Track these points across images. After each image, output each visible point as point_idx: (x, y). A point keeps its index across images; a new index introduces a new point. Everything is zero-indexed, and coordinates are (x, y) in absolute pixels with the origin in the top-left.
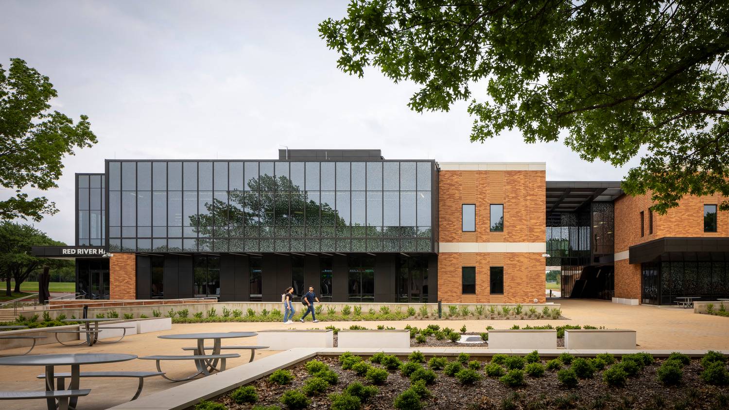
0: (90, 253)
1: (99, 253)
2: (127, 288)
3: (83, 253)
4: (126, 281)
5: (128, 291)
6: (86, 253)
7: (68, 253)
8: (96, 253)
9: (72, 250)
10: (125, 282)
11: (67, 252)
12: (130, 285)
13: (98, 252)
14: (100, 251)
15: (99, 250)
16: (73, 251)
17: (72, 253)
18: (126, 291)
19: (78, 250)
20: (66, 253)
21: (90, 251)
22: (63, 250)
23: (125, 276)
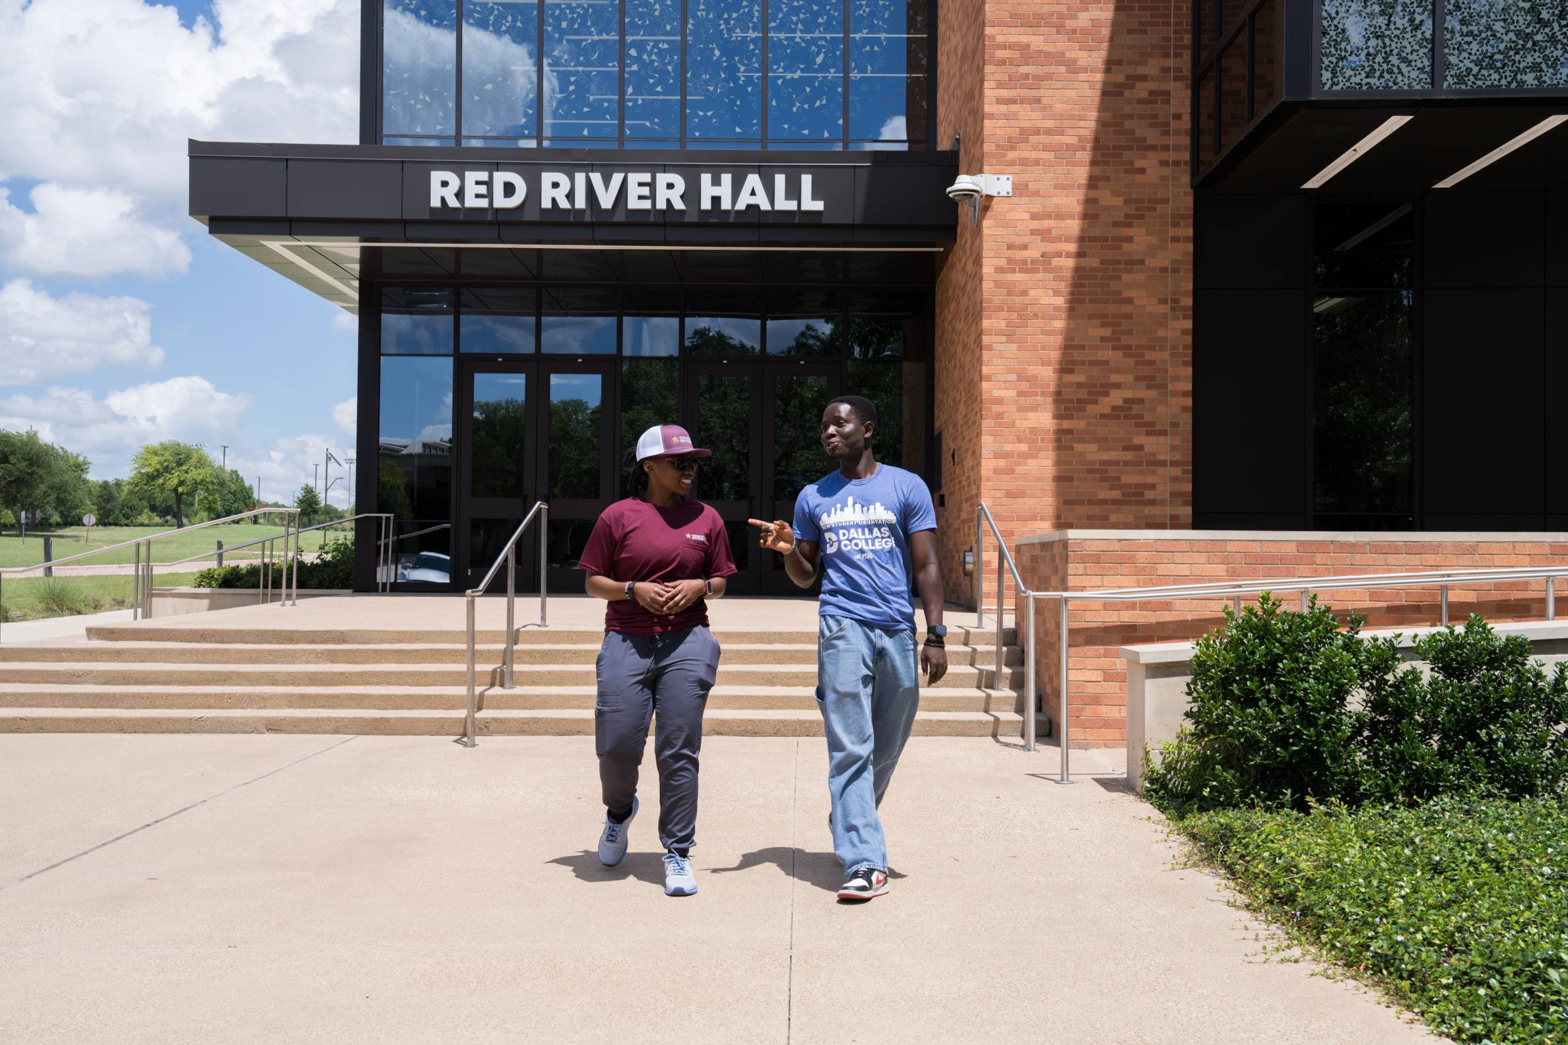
0: (633, 203)
1: (706, 204)
2: (1129, 456)
3: (581, 202)
4: (1116, 398)
5: (1130, 478)
6: (606, 200)
7: (471, 202)
8: (679, 205)
9: (500, 178)
10: (1105, 404)
11: (460, 195)
12: (1152, 430)
13: (692, 194)
14: (708, 190)
15: (706, 178)
16: (509, 189)
17: (500, 202)
18: (1114, 482)
19: (547, 178)
20: (453, 203)
21: (634, 191)
22: (436, 177)
23: (1107, 354)
